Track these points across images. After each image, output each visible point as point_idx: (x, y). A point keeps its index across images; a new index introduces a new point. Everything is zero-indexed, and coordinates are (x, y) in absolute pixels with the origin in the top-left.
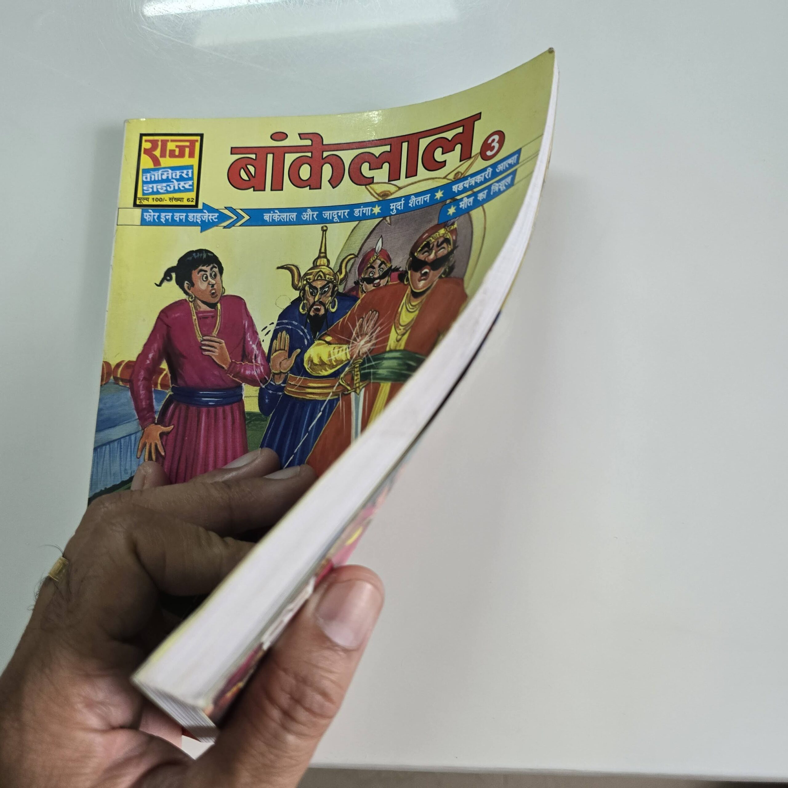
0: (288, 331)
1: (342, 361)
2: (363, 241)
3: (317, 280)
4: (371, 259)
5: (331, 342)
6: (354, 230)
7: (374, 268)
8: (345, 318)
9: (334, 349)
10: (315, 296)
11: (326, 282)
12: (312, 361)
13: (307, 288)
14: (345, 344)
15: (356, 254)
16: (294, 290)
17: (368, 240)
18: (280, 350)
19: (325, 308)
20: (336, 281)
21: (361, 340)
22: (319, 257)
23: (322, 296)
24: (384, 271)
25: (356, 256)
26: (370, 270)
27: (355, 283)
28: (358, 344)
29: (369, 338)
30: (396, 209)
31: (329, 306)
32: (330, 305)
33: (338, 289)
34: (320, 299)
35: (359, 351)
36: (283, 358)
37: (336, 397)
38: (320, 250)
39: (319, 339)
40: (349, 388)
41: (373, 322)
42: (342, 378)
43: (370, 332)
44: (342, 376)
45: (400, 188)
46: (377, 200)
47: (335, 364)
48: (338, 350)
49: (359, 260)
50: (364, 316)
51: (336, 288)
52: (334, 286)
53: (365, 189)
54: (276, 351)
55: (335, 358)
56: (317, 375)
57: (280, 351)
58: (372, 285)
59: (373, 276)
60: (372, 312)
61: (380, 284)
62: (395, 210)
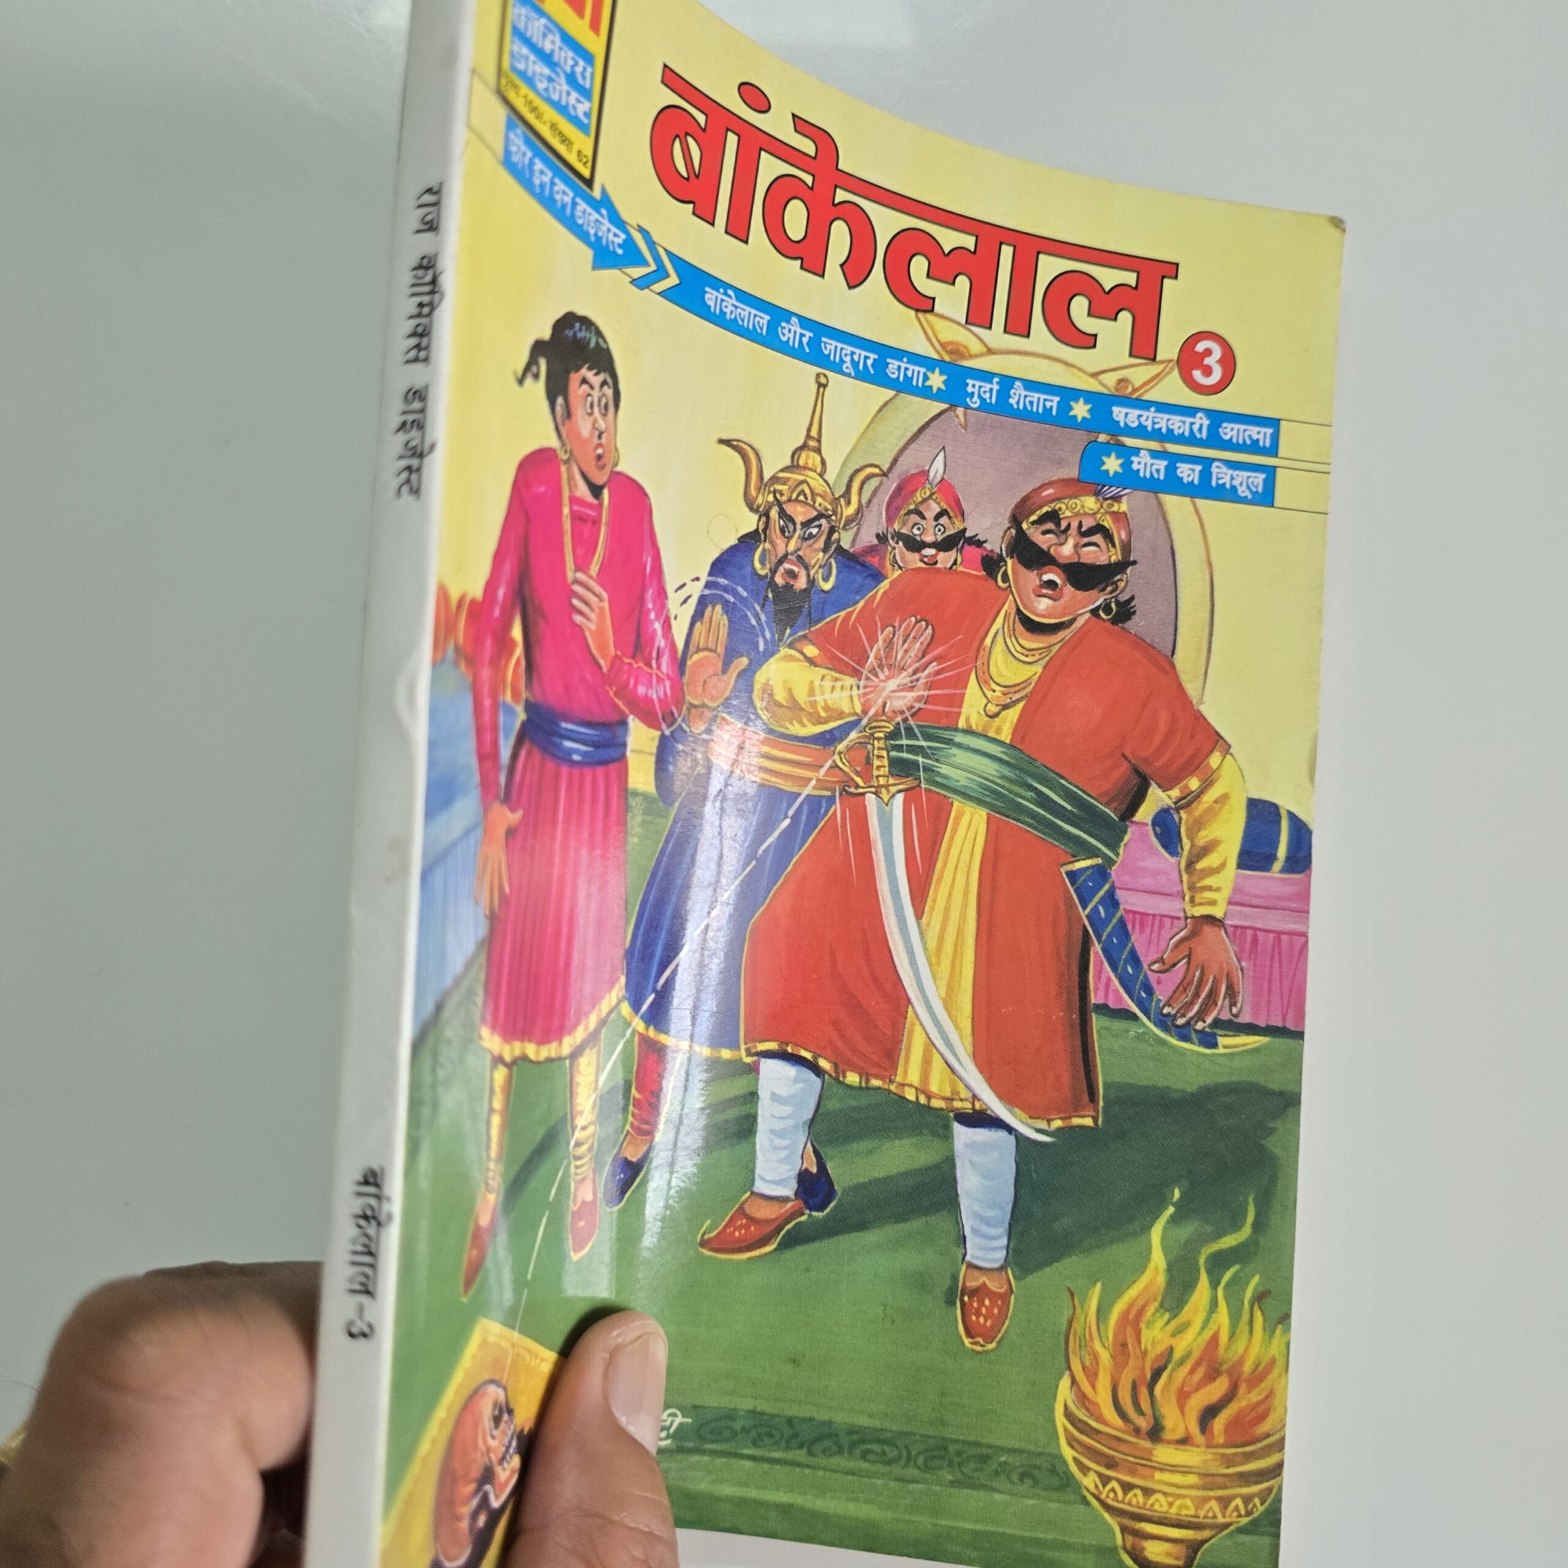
0: (728, 608)
1: (841, 715)
2: (901, 444)
3: (796, 500)
4: (918, 494)
5: (815, 660)
6: (885, 409)
7: (923, 517)
8: (852, 613)
9: (822, 680)
10: (789, 538)
11: (815, 513)
12: (771, 695)
13: (774, 513)
14: (851, 676)
15: (885, 468)
16: (746, 509)
17: (912, 446)
18: (706, 649)
19: (808, 575)
20: (836, 516)
21: (888, 678)
22: (804, 447)
23: (805, 544)
24: (948, 533)
25: (885, 475)
26: (914, 518)
27: (878, 536)
28: (882, 684)
29: (909, 679)
30: (980, 396)
31: (817, 572)
32: (821, 571)
33: (838, 541)
34: (799, 550)
35: (885, 704)
36: (710, 671)
37: (828, 793)
38: (809, 430)
39: (791, 646)
40: (858, 780)
41: (918, 644)
42: (840, 753)
43: (910, 666)
44: (841, 747)
45: (990, 351)
46: (938, 358)
47: (823, 714)
48: (832, 684)
49: (892, 485)
50: (897, 624)
51: (835, 536)
52: (832, 530)
53: (915, 322)
54: (698, 650)
55: (825, 700)
56: (782, 730)
57: (706, 653)
58: (916, 556)
59: (920, 535)
60: (917, 622)
61: (936, 563)
62: (975, 398)
